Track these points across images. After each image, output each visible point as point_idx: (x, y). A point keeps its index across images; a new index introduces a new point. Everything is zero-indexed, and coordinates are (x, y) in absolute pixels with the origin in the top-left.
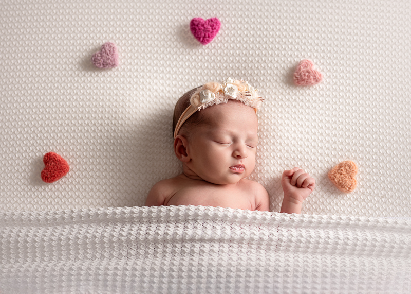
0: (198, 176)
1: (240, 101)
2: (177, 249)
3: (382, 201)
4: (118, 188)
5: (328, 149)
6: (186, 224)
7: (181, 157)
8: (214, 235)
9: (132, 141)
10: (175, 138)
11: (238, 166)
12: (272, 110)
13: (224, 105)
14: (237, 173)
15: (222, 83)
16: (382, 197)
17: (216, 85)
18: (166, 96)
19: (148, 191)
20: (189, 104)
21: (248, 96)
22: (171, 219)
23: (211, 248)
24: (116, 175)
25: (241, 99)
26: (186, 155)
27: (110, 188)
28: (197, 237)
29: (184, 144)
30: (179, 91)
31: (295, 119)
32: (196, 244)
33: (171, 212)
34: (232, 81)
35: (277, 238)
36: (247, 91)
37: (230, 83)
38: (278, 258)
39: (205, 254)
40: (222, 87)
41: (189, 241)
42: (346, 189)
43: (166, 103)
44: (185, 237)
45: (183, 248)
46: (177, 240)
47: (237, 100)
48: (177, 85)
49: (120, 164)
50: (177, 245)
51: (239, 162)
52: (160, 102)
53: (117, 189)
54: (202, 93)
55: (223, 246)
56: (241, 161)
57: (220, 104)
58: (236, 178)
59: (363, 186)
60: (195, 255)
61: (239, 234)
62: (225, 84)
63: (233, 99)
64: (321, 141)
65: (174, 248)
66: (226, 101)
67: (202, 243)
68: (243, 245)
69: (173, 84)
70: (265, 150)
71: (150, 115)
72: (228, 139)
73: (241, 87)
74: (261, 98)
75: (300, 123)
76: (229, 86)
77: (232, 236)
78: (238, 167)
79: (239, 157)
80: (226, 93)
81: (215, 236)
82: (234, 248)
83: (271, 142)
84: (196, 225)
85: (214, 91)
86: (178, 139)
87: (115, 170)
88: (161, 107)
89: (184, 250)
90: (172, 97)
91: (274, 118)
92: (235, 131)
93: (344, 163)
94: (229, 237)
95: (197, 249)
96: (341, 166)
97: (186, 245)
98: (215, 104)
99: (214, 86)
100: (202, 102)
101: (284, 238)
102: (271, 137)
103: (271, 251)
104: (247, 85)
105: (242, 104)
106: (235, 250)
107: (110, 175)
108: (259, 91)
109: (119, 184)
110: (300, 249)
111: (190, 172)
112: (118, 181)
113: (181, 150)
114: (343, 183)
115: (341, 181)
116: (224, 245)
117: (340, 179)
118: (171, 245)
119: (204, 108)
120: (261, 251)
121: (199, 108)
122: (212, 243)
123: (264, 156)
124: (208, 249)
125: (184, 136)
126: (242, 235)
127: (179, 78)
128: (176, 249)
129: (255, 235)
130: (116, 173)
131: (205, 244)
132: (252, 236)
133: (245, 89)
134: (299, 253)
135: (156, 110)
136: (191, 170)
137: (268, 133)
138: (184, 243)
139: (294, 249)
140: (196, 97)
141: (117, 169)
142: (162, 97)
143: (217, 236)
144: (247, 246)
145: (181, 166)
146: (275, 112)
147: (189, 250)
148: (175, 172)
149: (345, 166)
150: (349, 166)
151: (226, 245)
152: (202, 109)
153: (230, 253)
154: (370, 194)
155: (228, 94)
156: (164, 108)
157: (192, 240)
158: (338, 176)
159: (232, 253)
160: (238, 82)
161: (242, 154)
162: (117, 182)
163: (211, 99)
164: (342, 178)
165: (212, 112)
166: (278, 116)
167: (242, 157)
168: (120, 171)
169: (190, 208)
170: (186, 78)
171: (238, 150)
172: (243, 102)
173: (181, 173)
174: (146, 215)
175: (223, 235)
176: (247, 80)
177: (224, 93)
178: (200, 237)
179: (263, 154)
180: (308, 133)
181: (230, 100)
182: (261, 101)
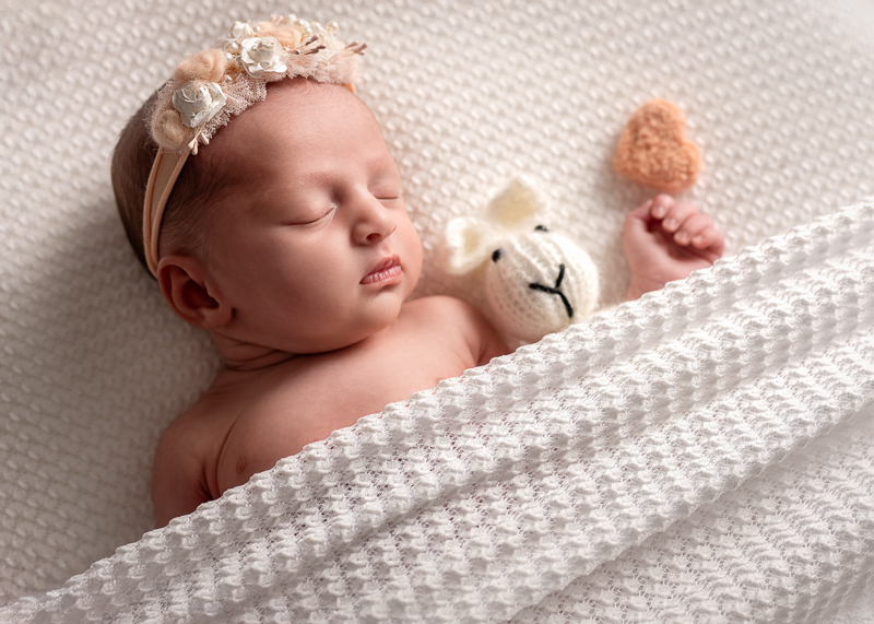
0: (277, 351)
1: (299, 78)
2: (330, 586)
3: (786, 177)
4: (54, 495)
5: (583, 107)
6: (326, 507)
7: (202, 317)
8: (421, 490)
9: (29, 341)
10: (157, 274)
11: (384, 267)
12: (384, 73)
13: (263, 108)
14: (388, 288)
15: (224, 46)
16: (782, 166)
17: (210, 59)
18: (64, 170)
19: (145, 460)
20: (153, 147)
21: (315, 51)
22: (273, 513)
23: (431, 531)
24: (31, 460)
25: (302, 70)
26: (214, 305)
27: (29, 507)
28: (375, 521)
29: (192, 275)
30: (94, 140)
31: (458, 67)
32: (380, 543)
33: (264, 495)
34: (249, 30)
35: (598, 413)
36: (309, 39)
37: (249, 36)
38: (625, 461)
39: (420, 556)
40: (229, 56)
41: (354, 543)
42: (680, 179)
43: (74, 188)
44: (340, 537)
45: (349, 574)
46: (317, 559)
47: (291, 76)
48: (82, 124)
49: (23, 422)
50: (326, 574)
51: (382, 253)
52: (54, 194)
53: (51, 498)
54: (180, 99)
55: (459, 510)
56: (386, 248)
57: (249, 108)
58: (389, 302)
59: (718, 164)
60: (392, 573)
61: (489, 456)
62: (235, 45)
63: (278, 78)
64: (556, 95)
65: (321, 590)
66: (262, 92)
67: (398, 531)
68: (515, 480)
69: (66, 127)
70: (420, 189)
71: (44, 244)
72: (318, 202)
73: (286, 35)
74: (354, 44)
75: (477, 71)
76: (249, 44)
77: (474, 469)
78: (381, 270)
79: (374, 239)
80: (252, 69)
81: (426, 493)
82: (492, 500)
83: (425, 159)
84: (354, 494)
85: (211, 77)
86: (166, 271)
87: (18, 447)
88: (64, 206)
89: (355, 579)
90: (84, 164)
91: (402, 89)
92: (327, 166)
93: (641, 113)
94: (466, 476)
95: (392, 555)
96: (635, 126)
97: (353, 558)
98: (232, 116)
99: (205, 63)
100: (194, 124)
101: (615, 402)
102: (419, 145)
103: (597, 455)
104: (297, 23)
105: (308, 84)
106: (499, 505)
107: (10, 469)
108: (342, 29)
109: (51, 480)
110: (670, 407)
111: (245, 352)
112: (43, 475)
113: (192, 297)
114: (666, 167)
115: (657, 167)
116: (463, 504)
117: (653, 161)
118: (309, 583)
119: (207, 141)
120: (571, 469)
121: (191, 145)
122: (425, 518)
123: (425, 204)
124: (424, 539)
125: (180, 252)
126: (501, 455)
127: (77, 102)
128: (331, 588)
129: (534, 435)
130: (26, 455)
131: (408, 530)
132: (529, 442)
133: (299, 37)
134: (671, 419)
135: (54, 221)
136: (245, 343)
137: (405, 138)
138: (344, 560)
139: (654, 415)
140: (165, 118)
141: (21, 441)
142: (55, 179)
143: (430, 490)
144: (525, 477)
145: (208, 343)
146: (394, 73)
147: (369, 569)
148: (198, 369)
149: (647, 120)
150: (659, 116)
151: (467, 504)
152: (201, 145)
153: (490, 521)
154: (747, 174)
155: (259, 67)
156: (74, 207)
157: (365, 536)
158: (642, 156)
159: (495, 518)
160: (268, 26)
161: (380, 226)
162: (41, 479)
163: (217, 103)
164: (655, 156)
165: (234, 141)
166: (410, 80)
167: (384, 234)
168: (37, 443)
169: (313, 452)
170: (96, 95)
171: (363, 219)
172: (310, 78)
173: (217, 363)
174: (194, 539)
175: (446, 480)
176: (292, 12)
177: (244, 73)
178: (383, 517)
179: (421, 200)
180: (511, 90)
181: (272, 85)
182: (357, 56)
